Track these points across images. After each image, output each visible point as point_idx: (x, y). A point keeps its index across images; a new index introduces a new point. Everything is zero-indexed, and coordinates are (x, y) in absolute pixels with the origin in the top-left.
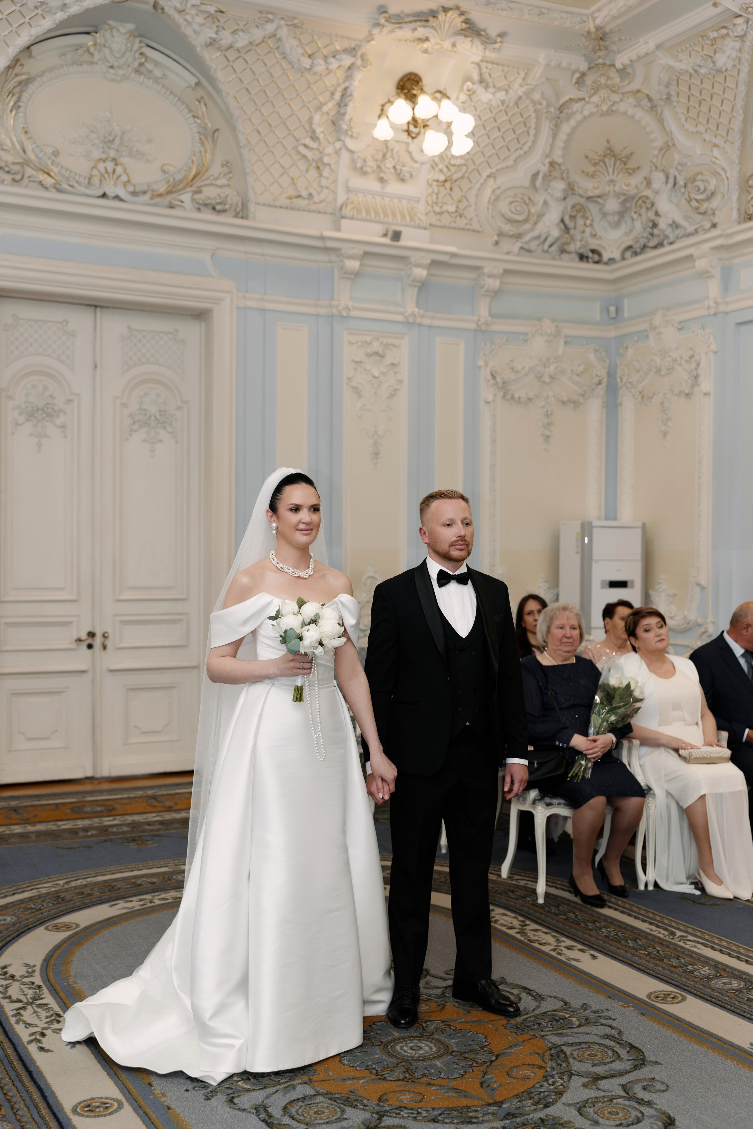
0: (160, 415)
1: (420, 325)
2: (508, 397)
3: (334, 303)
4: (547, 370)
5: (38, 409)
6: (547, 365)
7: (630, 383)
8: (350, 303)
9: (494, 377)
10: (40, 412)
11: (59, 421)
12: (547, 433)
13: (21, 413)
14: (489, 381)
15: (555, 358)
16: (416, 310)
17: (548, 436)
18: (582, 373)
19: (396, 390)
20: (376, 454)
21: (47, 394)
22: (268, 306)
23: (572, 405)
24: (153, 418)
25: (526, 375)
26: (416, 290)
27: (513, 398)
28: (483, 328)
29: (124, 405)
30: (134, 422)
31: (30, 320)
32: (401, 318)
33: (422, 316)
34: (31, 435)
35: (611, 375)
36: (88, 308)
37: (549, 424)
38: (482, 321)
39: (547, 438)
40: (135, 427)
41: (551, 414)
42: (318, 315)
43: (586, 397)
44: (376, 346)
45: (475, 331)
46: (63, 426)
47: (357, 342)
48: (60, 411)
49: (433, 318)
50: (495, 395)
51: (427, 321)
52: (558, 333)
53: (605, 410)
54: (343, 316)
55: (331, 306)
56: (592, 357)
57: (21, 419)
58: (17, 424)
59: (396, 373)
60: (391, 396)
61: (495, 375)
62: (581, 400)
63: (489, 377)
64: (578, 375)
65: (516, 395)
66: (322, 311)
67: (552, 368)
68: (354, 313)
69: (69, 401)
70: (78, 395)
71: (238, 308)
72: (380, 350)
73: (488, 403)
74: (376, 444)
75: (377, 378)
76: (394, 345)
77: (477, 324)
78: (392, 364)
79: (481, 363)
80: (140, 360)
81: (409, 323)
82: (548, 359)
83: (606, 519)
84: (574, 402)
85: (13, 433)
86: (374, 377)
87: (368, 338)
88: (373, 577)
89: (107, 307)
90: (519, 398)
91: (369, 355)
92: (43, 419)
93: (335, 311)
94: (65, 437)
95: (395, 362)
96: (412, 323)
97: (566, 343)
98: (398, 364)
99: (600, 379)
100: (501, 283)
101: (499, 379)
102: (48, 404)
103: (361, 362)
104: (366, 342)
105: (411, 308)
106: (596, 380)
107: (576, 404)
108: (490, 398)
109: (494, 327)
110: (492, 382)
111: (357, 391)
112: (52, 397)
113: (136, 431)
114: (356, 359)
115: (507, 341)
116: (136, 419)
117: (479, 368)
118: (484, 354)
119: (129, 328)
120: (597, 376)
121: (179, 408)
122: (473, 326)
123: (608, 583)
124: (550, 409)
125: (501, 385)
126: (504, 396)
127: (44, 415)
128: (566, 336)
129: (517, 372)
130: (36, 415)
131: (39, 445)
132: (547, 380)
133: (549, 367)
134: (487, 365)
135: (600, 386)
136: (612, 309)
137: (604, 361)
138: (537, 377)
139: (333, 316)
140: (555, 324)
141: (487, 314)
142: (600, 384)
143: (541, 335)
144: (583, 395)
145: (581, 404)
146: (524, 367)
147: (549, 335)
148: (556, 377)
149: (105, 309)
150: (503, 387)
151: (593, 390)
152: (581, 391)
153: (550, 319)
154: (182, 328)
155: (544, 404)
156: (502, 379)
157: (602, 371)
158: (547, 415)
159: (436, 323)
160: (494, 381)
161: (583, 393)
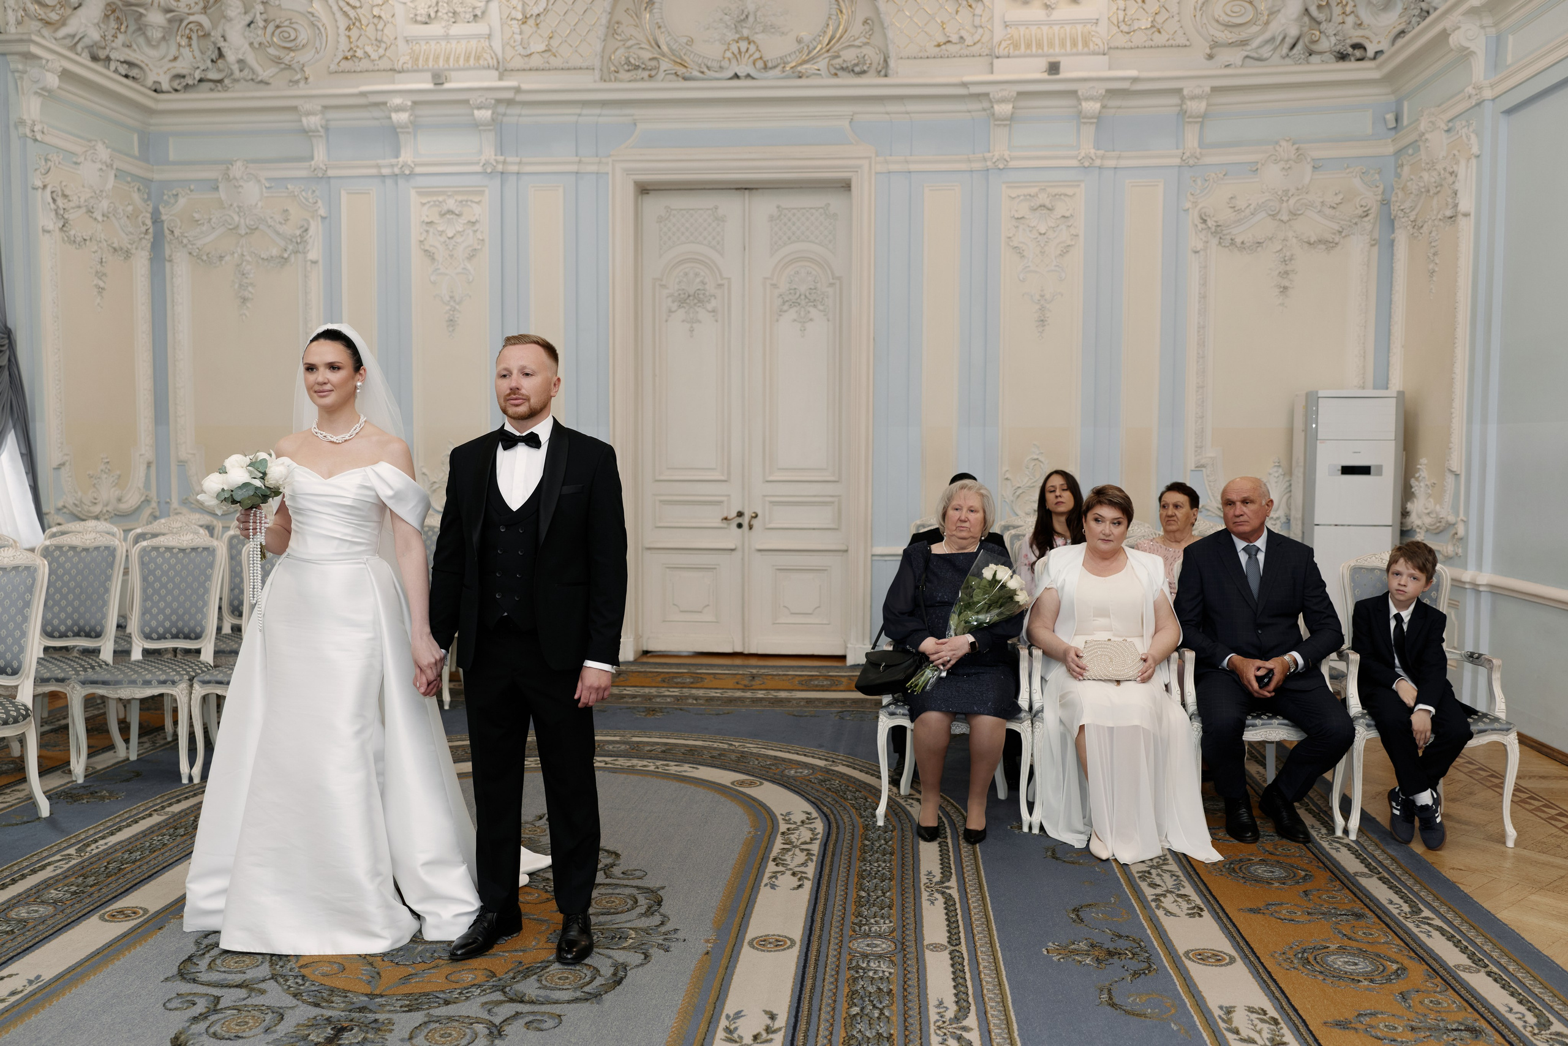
0: (811, 293)
1: (1100, 168)
2: (1227, 243)
3: (987, 155)
4: (1285, 204)
5: (689, 296)
6: (1285, 199)
7: (1402, 210)
8: (1006, 154)
9: (1205, 221)
10: (691, 298)
11: (709, 307)
12: (1287, 284)
13: (673, 302)
14: (1196, 226)
15: (1298, 189)
16: (1093, 151)
17: (1285, 288)
18: (1340, 203)
19: (1069, 246)
20: (1042, 321)
21: (698, 280)
22: (913, 167)
23: (1323, 247)
24: (803, 297)
25: (1253, 214)
26: (1092, 128)
27: (1233, 241)
28: (1191, 162)
29: (774, 286)
30: (784, 303)
31: (681, 210)
32: (1074, 163)
33: (1103, 158)
34: (683, 321)
35: (1385, 203)
36: (738, 191)
37: (1286, 273)
38: (1188, 154)
39: (1284, 289)
40: (785, 307)
41: (1291, 260)
42: (971, 171)
43: (1343, 234)
44: (1043, 198)
45: (1179, 166)
46: (714, 311)
47: (1019, 196)
48: (711, 296)
49: (1119, 158)
50: (1207, 242)
51: (1112, 163)
52: (1300, 156)
53: (1375, 249)
54: (999, 169)
55: (985, 160)
56: (1357, 182)
57: (674, 306)
58: (670, 311)
59: (1069, 227)
60: (1063, 254)
61: (1204, 218)
62: (1337, 238)
63: (1197, 221)
64: (1334, 208)
65: (1238, 240)
66: (976, 166)
67: (1292, 201)
68: (1012, 164)
69: (720, 286)
70: (729, 279)
71: (876, 173)
72: (1047, 203)
73: (1196, 252)
74: (1042, 309)
75: (1044, 234)
76: (1066, 195)
77: (1181, 159)
78: (1064, 217)
79: (1188, 205)
80: (789, 239)
81: (1084, 167)
82: (1286, 192)
83: (1375, 388)
84: (1326, 242)
85: (666, 321)
86: (1041, 234)
87: (1033, 191)
88: (1037, 460)
89: (757, 189)
90: (1243, 243)
91: (1034, 209)
92: (695, 304)
93: (989, 164)
94: (717, 321)
95: (1067, 214)
96: (1088, 167)
97: (1315, 168)
98: (1072, 216)
99: (1366, 209)
100: (1208, 105)
101: (1210, 223)
102: (699, 290)
103: (1023, 218)
104: (1030, 195)
105: (1087, 148)
106: (1360, 211)
107: (1328, 244)
108: (1200, 245)
109: (1208, 160)
110: (1200, 226)
111: (1018, 251)
112: (703, 283)
113: (786, 311)
114: (1017, 215)
115: (1225, 175)
116: (786, 299)
117: (1187, 211)
118: (1192, 194)
119: (778, 207)
120: (1362, 206)
121: (831, 285)
122: (1177, 161)
123: (1340, 468)
124: (1288, 254)
125: (1213, 229)
126: (1220, 243)
127: (696, 301)
128: (1313, 160)
129: (1239, 211)
130: (688, 301)
131: (692, 330)
132: (1285, 218)
133: (1288, 201)
134: (1195, 204)
135: (1366, 219)
136: (1390, 117)
137: (1377, 187)
138: (1270, 215)
139: (988, 170)
140: (1296, 146)
141: (1196, 144)
142: (1367, 215)
143: (1276, 162)
144: (1340, 232)
145: (1337, 244)
146: (1250, 205)
147: (1287, 161)
148: (1299, 212)
149: (754, 191)
150: (1218, 231)
151: (1356, 224)
152: (1337, 227)
153: (1287, 141)
154: (835, 202)
155: (1280, 247)
156: (1216, 222)
157: (1371, 198)
158: (1285, 261)
159: (1123, 163)
160: (1204, 226)
161: (1341, 230)
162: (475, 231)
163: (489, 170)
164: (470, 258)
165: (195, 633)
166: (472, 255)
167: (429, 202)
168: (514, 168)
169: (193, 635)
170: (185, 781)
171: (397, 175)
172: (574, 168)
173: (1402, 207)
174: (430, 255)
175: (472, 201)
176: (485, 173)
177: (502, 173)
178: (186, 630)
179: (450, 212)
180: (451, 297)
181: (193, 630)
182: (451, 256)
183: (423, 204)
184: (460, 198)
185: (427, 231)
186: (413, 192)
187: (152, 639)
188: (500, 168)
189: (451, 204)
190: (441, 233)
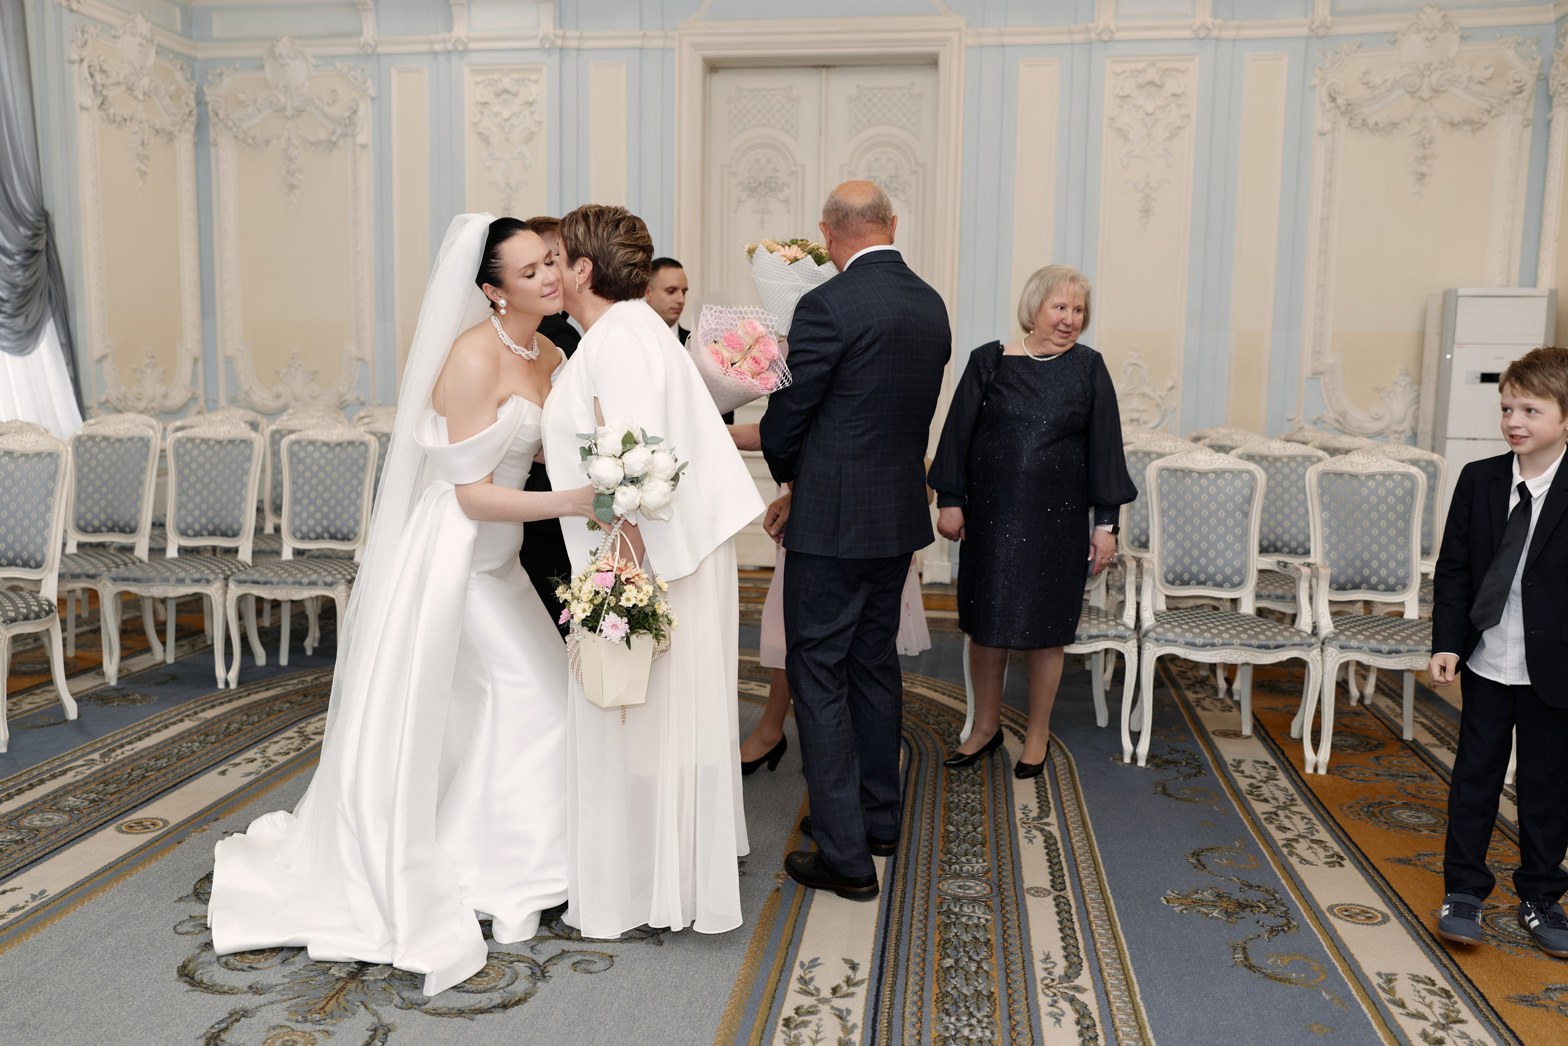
0: (891, 182)
1: (1217, 39)
2: (1358, 124)
3: (1091, 25)
4: (1426, 80)
5: (760, 184)
6: (1427, 73)
7: (1563, 85)
8: (1112, 24)
9: (1333, 99)
10: (762, 187)
11: (782, 196)
12: (1424, 169)
13: (743, 191)
14: (1324, 105)
15: (1442, 63)
16: (1210, 20)
17: (1423, 175)
18: (1490, 79)
19: (1179, 128)
20: (1146, 212)
21: (770, 167)
22: (1007, 40)
23: (1467, 128)
25: (1389, 91)
27: (1365, 122)
28: (1321, 32)
31: (753, 90)
32: (1188, 34)
33: (1221, 28)
34: (754, 211)
35: (1543, 79)
36: (815, 69)
37: (1425, 158)
38: (1317, 23)
39: (1421, 177)
41: (1431, 142)
42: (1073, 44)
43: (1492, 114)
44: (1152, 74)
45: (1307, 38)
46: (786, 201)
47: (1124, 72)
48: (783, 184)
49: (1239, 28)
50: (1335, 123)
51: (1229, 34)
52: (1446, 25)
53: (1529, 130)
54: (1103, 41)
55: (1088, 31)
56: (1510, 55)
57: (744, 196)
58: (740, 201)
59: (1180, 106)
60: (1172, 137)
61: (1333, 95)
62: (1485, 118)
63: (1326, 99)
64: (1482, 84)
65: (1371, 121)
66: (1077, 38)
67: (1435, 77)
68: (1119, 35)
69: (794, 173)
70: (802, 166)
71: (967, 47)
72: (1156, 79)
73: (1322, 134)
74: (1147, 198)
75: (1152, 114)
76: (1177, 70)
77: (1310, 29)
78: (1174, 95)
79: (1315, 81)
80: (869, 121)
81: (1199, 38)
82: (1428, 65)
83: (1521, 285)
84: (1471, 122)
85: (735, 210)
86: (1148, 114)
87: (1141, 65)
88: (1136, 364)
89: (834, 67)
90: (1376, 124)
91: (1141, 87)
92: (767, 194)
93: (1093, 35)
94: (789, 212)
95: (1179, 92)
96: (1204, 38)
97: (1463, 38)
98: (1183, 94)
99: (1520, 85)
101: (1340, 101)
102: (770, 178)
103: (1128, 96)
104: (1137, 71)
105: (1204, 16)
106: (1513, 87)
107: (1475, 125)
108: (1326, 126)
109: (1340, 30)
110: (1329, 105)
111: (1123, 134)
112: (775, 170)
114: (1122, 93)
115: (1359, 47)
117: (1314, 87)
118: (1320, 69)
119: (858, 86)
120: (1515, 81)
121: (914, 172)
122: (1305, 31)
123: (1479, 375)
124: (1427, 136)
125: (1343, 108)
126: (1350, 124)
127: (767, 190)
128: (1462, 29)
129: (1374, 88)
130: (758, 190)
131: (762, 222)
132: (1426, 94)
133: (1430, 76)
134: (1323, 82)
135: (1520, 96)
137: (1534, 59)
138: (1408, 92)
139: (1091, 43)
140: (1442, 13)
141: (1327, 11)
142: (1521, 92)
143: (1418, 31)
144: (1489, 111)
145: (1484, 125)
146: (1386, 81)
147: (1431, 30)
148: (1442, 89)
149: (832, 70)
150: (1349, 111)
151: (1507, 102)
152: (1485, 105)
153: (1433, 7)
154: (919, 80)
155: (1418, 129)
156: (1347, 100)
157: (1526, 73)
158: (1423, 144)
159: (1244, 34)
160: (1332, 105)
161: (1489, 108)
162: (532, 113)
163: (547, 45)
164: (527, 141)
165: (232, 530)
166: (529, 138)
167: (483, 81)
168: (574, 44)
169: (230, 533)
170: (221, 686)
171: (449, 52)
172: (637, 43)
173: (1563, 82)
174: (484, 138)
175: (529, 80)
176: (542, 49)
177: (561, 49)
178: (223, 527)
179: (506, 91)
180: (508, 184)
181: (230, 528)
182: (507, 140)
183: (478, 83)
184: (516, 76)
185: (482, 113)
186: (466, 71)
187: (188, 536)
188: (559, 43)
189: (507, 82)
190: (497, 114)
